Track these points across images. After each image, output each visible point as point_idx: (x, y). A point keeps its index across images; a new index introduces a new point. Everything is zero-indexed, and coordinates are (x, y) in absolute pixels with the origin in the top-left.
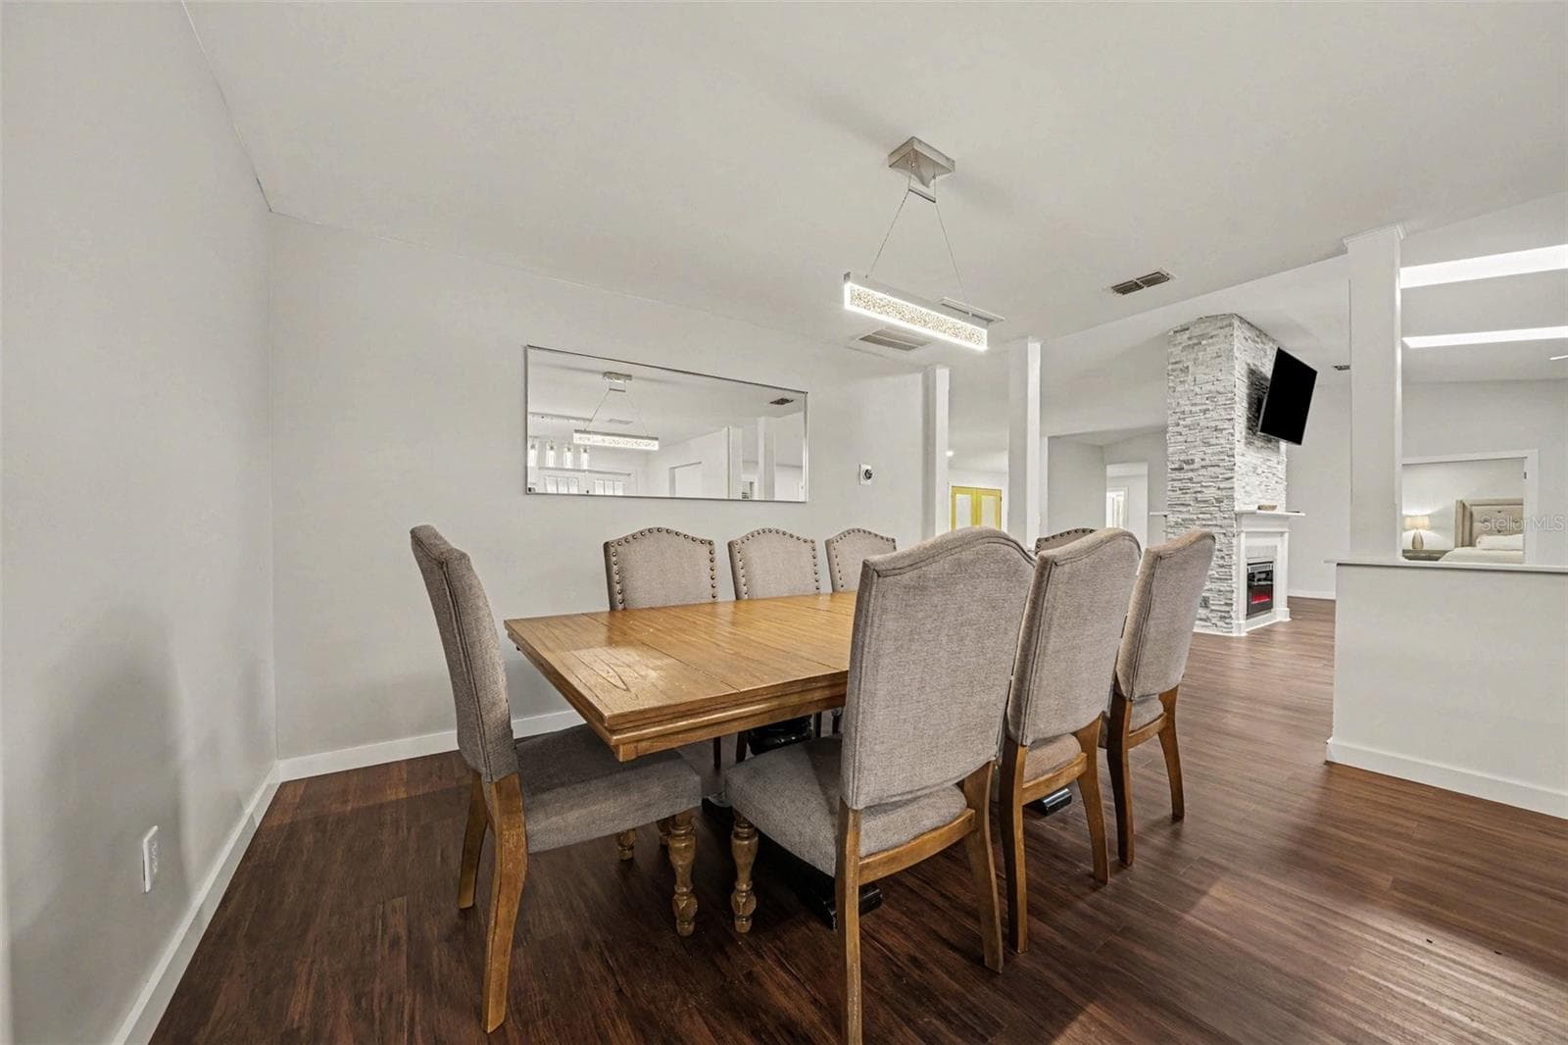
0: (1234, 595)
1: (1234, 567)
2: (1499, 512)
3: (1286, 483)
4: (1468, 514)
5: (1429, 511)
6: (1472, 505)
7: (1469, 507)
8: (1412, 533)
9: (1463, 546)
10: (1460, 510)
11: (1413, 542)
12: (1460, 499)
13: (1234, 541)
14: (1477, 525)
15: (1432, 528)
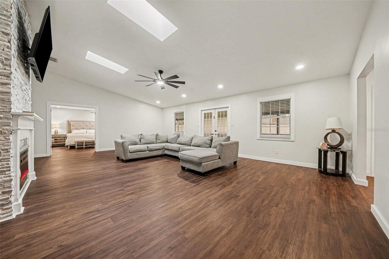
0: (13, 183)
1: (12, 159)
2: (76, 124)
3: (31, 102)
4: (69, 124)
5: (59, 123)
6: (70, 122)
7: (69, 122)
8: (55, 129)
9: (68, 133)
10: (67, 122)
11: (55, 133)
12: (67, 119)
13: (11, 137)
14: (72, 127)
15: (60, 128)
